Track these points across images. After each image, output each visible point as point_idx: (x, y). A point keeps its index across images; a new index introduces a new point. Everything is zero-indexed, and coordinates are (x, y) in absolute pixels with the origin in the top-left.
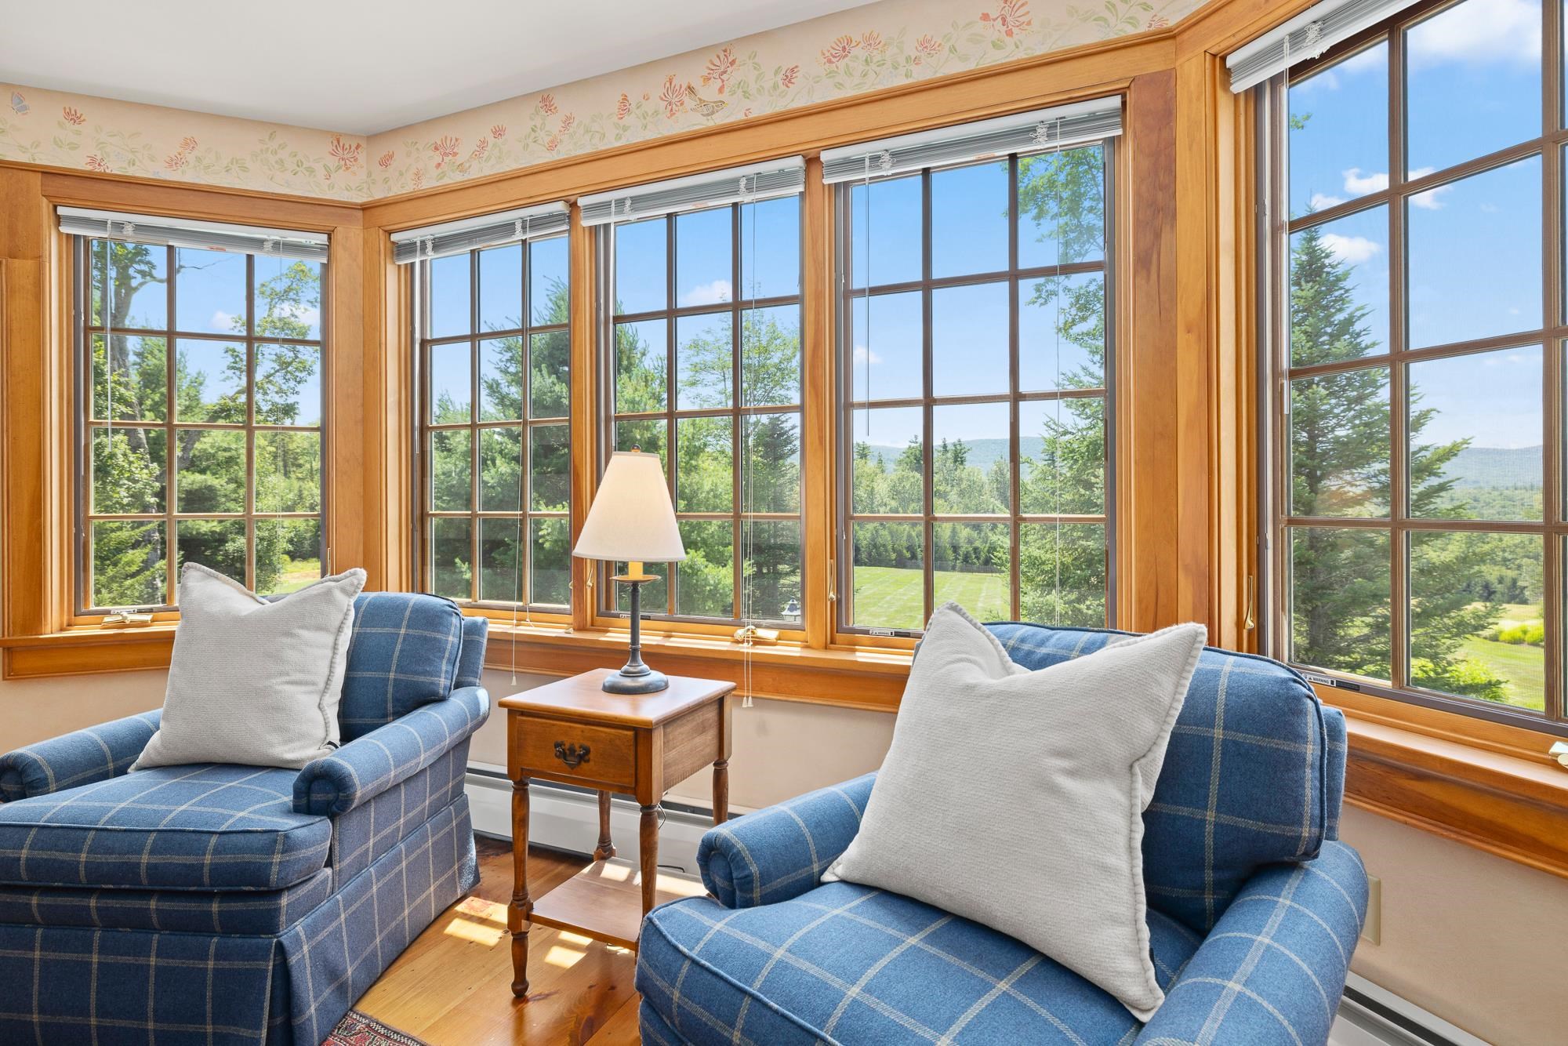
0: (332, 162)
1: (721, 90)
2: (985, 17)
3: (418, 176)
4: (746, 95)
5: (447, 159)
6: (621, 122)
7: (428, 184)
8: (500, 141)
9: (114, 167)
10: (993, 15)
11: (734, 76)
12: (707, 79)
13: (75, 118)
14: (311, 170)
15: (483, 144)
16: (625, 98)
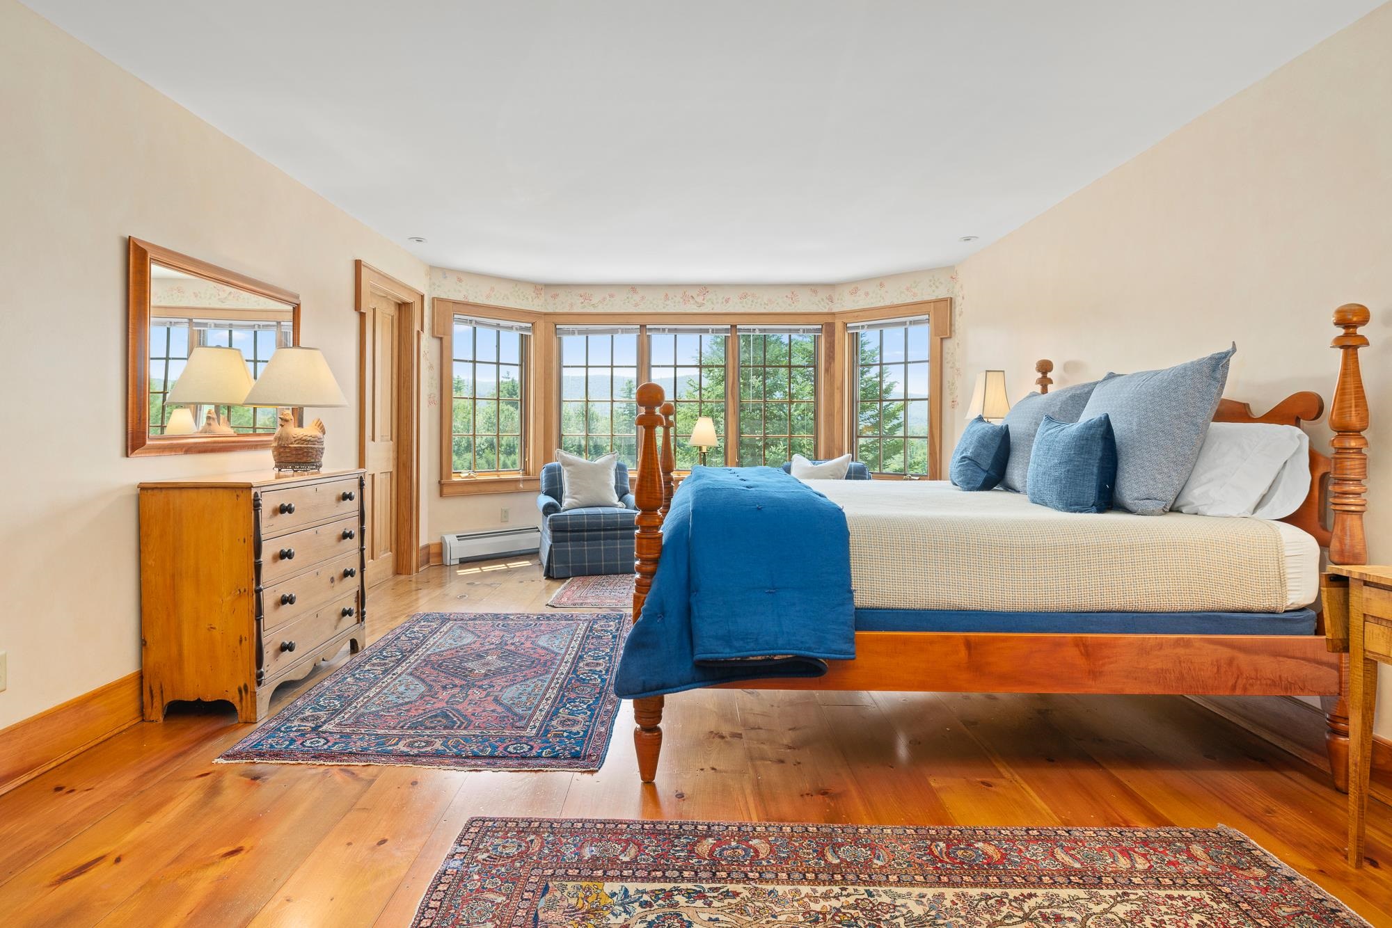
0: (534, 295)
1: (704, 299)
2: (787, 296)
3: (572, 305)
4: (712, 303)
5: (586, 301)
6: (666, 303)
7: (576, 310)
8: (612, 299)
9: (471, 300)
10: (789, 296)
11: (708, 296)
12: (698, 295)
13: (460, 280)
14: (527, 298)
15: (604, 299)
16: (667, 295)
